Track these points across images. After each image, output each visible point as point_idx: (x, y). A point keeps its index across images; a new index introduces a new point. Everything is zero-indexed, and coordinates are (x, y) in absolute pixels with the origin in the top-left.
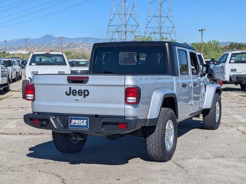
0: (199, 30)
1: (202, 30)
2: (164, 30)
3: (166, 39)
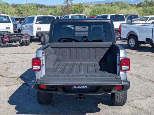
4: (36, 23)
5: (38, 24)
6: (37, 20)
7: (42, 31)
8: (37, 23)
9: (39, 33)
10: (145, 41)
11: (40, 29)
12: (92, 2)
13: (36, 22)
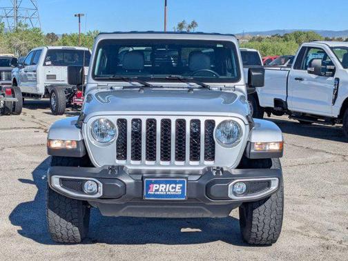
0: (75, 16)
1: (79, 15)
2: (21, 13)
3: (26, 26)
4: (44, 65)
5: (49, 65)
6: (46, 57)
7: (59, 83)
8: (47, 63)
9: (52, 86)
10: (273, 106)
11: (53, 77)
12: (243, 34)
13: (45, 61)
